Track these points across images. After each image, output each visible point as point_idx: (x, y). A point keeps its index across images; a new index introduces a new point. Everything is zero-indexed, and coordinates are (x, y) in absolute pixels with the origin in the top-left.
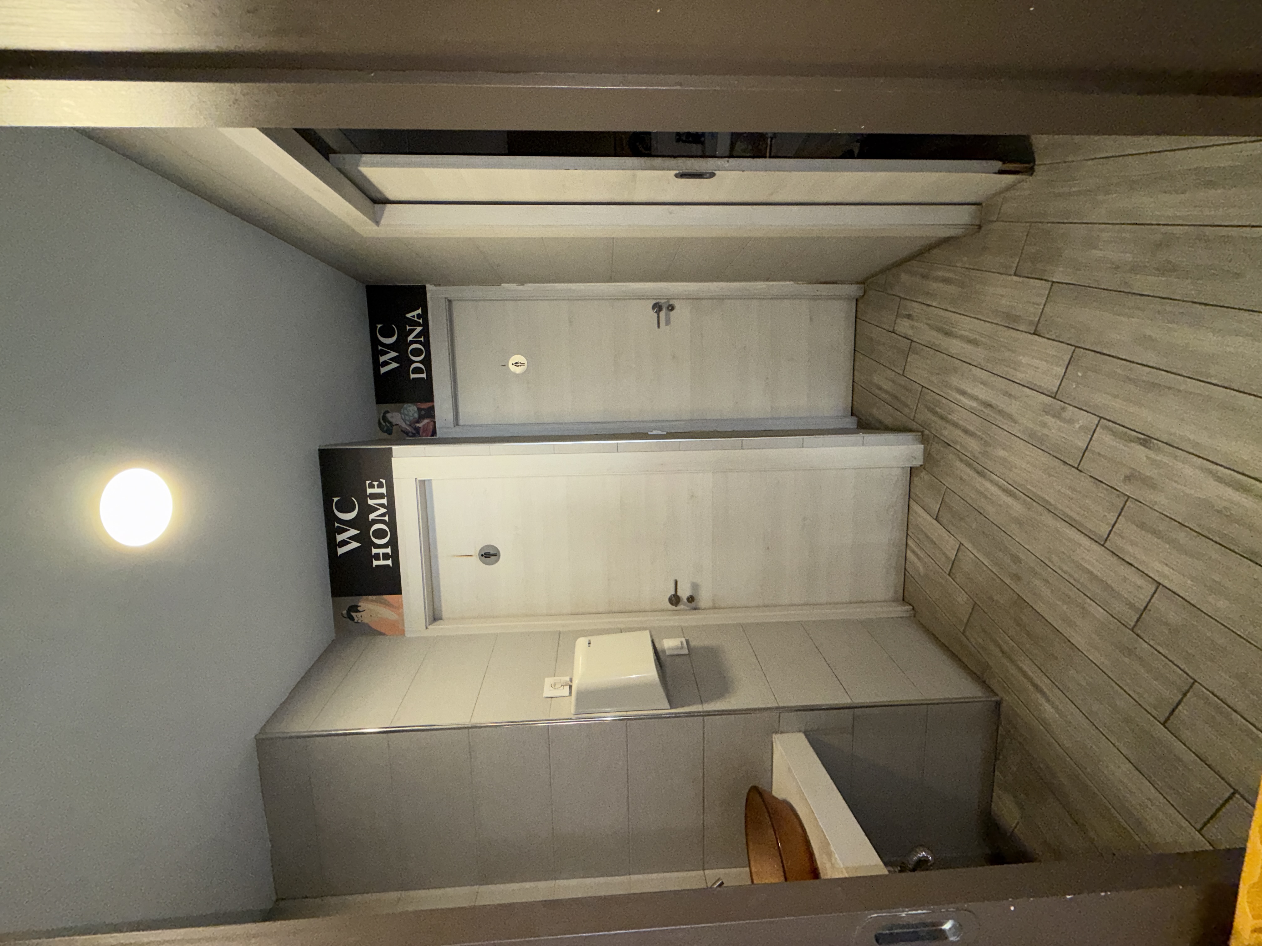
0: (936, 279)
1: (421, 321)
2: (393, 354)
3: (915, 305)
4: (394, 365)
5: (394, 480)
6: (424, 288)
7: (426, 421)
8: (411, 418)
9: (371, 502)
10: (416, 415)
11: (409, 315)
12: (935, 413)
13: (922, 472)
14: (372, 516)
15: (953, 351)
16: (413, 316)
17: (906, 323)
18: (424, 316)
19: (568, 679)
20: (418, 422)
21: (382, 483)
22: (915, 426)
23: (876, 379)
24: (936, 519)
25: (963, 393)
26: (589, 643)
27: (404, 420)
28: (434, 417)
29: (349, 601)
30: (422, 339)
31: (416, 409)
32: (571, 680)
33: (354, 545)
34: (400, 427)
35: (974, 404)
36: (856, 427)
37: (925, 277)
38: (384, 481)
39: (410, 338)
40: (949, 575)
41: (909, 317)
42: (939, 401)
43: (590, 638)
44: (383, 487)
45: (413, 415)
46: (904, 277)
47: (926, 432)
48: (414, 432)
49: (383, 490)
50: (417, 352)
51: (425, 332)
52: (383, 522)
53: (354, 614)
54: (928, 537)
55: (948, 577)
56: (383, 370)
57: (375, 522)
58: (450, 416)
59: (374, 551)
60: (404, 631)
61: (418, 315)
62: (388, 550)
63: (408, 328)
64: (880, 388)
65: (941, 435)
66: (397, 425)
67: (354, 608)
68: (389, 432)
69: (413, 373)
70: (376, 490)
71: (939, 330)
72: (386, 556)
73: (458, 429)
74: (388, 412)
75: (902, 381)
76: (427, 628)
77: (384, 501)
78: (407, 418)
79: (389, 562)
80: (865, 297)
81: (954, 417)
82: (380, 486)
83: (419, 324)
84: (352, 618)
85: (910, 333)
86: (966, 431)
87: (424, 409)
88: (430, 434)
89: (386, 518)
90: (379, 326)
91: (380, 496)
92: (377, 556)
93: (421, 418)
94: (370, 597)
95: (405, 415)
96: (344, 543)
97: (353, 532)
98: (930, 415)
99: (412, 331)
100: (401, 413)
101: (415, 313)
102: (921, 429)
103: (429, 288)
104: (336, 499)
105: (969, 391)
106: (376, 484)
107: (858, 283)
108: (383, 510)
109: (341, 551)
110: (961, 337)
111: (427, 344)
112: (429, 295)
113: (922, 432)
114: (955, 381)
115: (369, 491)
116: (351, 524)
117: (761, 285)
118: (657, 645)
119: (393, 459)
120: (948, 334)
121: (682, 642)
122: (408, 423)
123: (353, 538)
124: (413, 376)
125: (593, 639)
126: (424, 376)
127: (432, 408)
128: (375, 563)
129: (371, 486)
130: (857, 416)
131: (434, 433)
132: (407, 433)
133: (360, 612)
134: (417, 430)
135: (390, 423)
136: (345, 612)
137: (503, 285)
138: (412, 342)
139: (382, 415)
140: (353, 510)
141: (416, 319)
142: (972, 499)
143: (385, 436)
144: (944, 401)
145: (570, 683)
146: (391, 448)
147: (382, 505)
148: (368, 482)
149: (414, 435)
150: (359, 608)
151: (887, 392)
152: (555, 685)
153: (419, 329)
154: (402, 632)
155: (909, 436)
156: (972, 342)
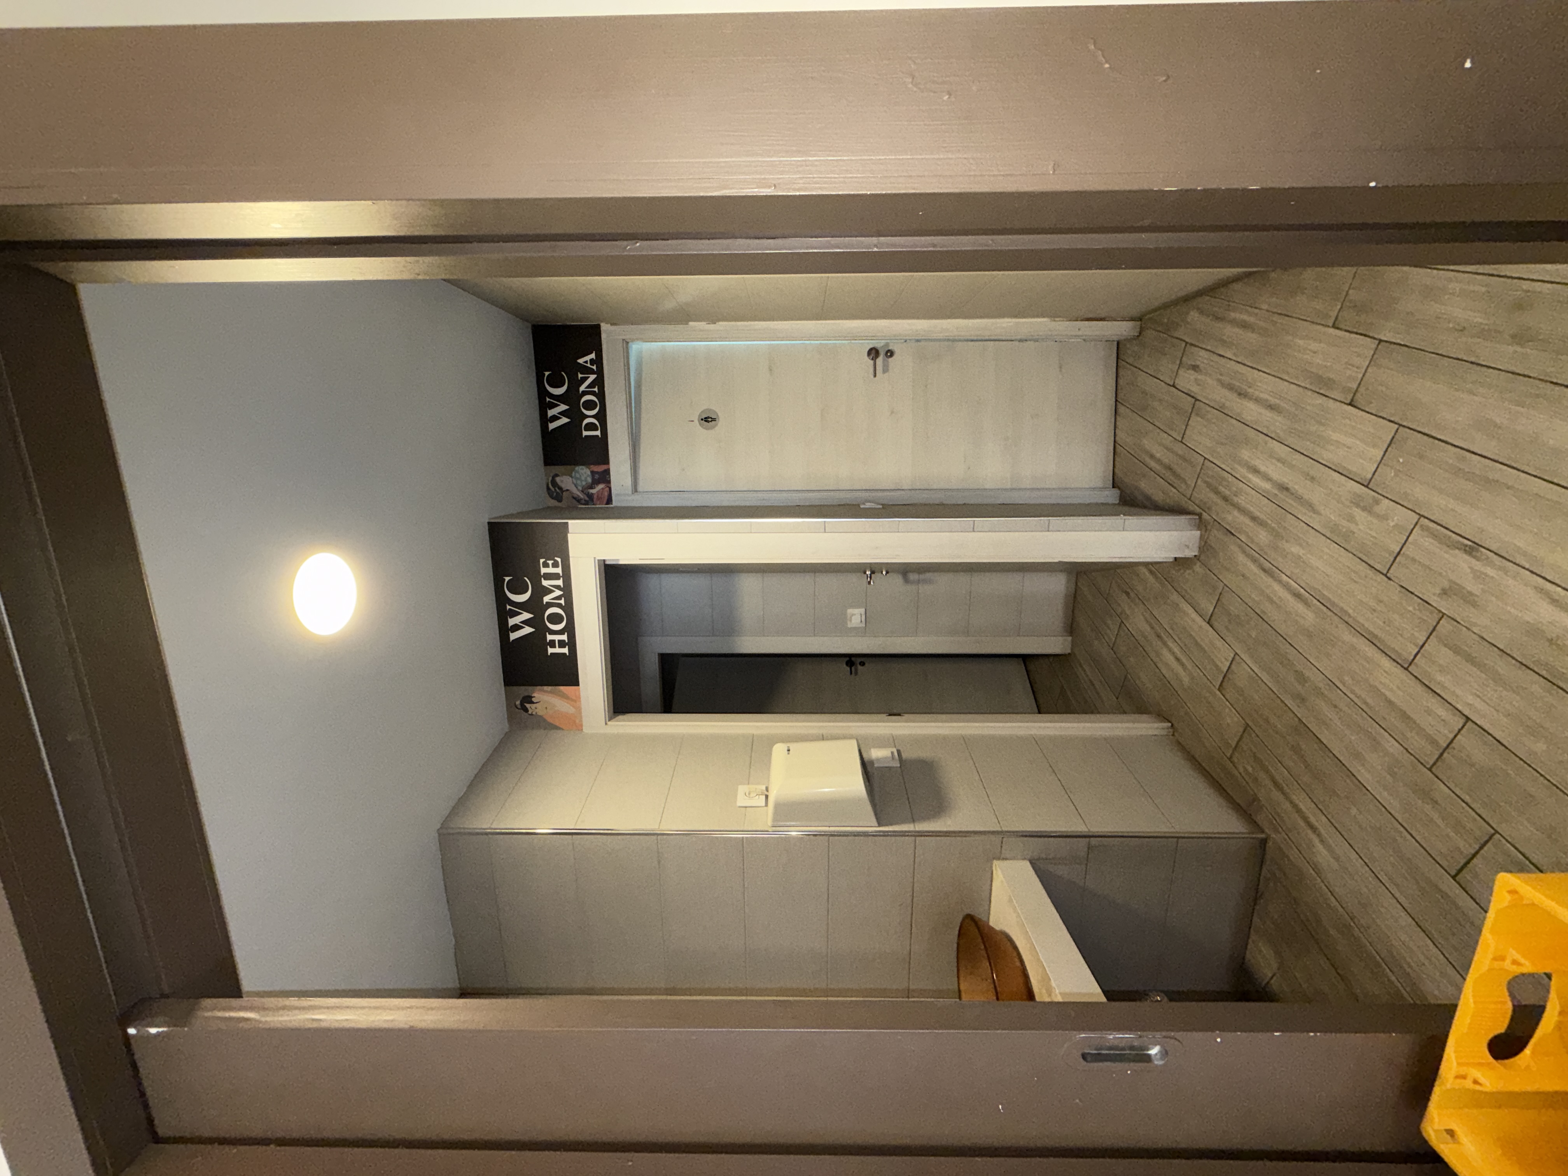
0: (1234, 322)
1: (594, 367)
2: (563, 407)
3: (1202, 353)
4: (564, 420)
5: (571, 560)
6: (598, 327)
7: (601, 486)
8: (584, 483)
9: (545, 583)
10: (590, 480)
11: (581, 361)
12: (1217, 492)
13: (1195, 564)
14: (547, 599)
15: (1248, 417)
16: (586, 362)
17: (1192, 375)
18: (599, 361)
19: (764, 788)
20: (592, 488)
21: (557, 562)
22: (1192, 507)
23: (1147, 443)
24: (1208, 623)
25: (1256, 471)
26: (789, 750)
27: (576, 486)
28: (609, 482)
29: (523, 691)
30: (596, 389)
31: (589, 473)
32: (767, 789)
33: (528, 630)
34: (571, 493)
35: (1267, 486)
36: (1117, 502)
37: (1218, 318)
38: (559, 560)
39: (582, 388)
40: (1219, 690)
41: (1195, 368)
42: (1223, 479)
43: (789, 745)
44: (558, 567)
45: (586, 478)
46: (1194, 315)
47: (1205, 515)
48: (587, 499)
49: (559, 570)
50: (590, 405)
51: (600, 382)
52: (559, 606)
53: (528, 706)
54: (1197, 644)
55: (1218, 693)
56: (552, 426)
57: (549, 605)
58: (628, 482)
59: (549, 637)
60: (582, 726)
61: (591, 360)
62: (564, 637)
63: (580, 376)
64: (1152, 456)
65: (1224, 519)
66: (568, 490)
67: (528, 699)
68: (559, 499)
69: (585, 430)
70: (551, 570)
71: (1231, 388)
72: (562, 644)
73: (636, 497)
74: (557, 475)
75: (1179, 449)
76: (606, 724)
77: (560, 582)
78: (579, 482)
79: (565, 650)
80: (1140, 338)
81: (1241, 500)
82: (555, 565)
83: (592, 372)
84: (526, 710)
85: (1195, 389)
86: (1254, 519)
87: (597, 473)
88: (605, 502)
89: (562, 602)
90: (547, 373)
91: (555, 576)
92: (552, 644)
93: (595, 482)
94: (545, 688)
95: (577, 479)
96: (516, 628)
97: (526, 616)
98: (1212, 495)
99: (584, 379)
100: (572, 477)
101: (588, 358)
102: (1198, 510)
103: (604, 327)
104: (507, 579)
105: (1263, 468)
106: (550, 562)
107: (1132, 319)
108: (558, 593)
109: (513, 636)
110: (1257, 400)
111: (601, 396)
112: (603, 336)
113: (1200, 515)
114: (1245, 454)
115: (544, 570)
116: (523, 606)
117: (1005, 325)
118: (865, 756)
119: (569, 535)
120: (1242, 394)
121: (892, 753)
122: (580, 488)
123: (527, 622)
124: (585, 433)
125: (793, 746)
126: (598, 433)
127: (607, 472)
128: (550, 650)
129: (546, 565)
130: (1119, 488)
131: (609, 501)
132: (579, 501)
133: (533, 703)
134: (591, 497)
135: (560, 488)
136: (518, 703)
137: (691, 323)
138: (585, 393)
139: (550, 479)
140: (526, 591)
141: (589, 365)
142: (1253, 600)
143: (553, 503)
144: (1231, 479)
145: (767, 793)
146: (567, 523)
147: (558, 587)
148: (542, 561)
149: (587, 503)
150: (533, 699)
151: (1159, 461)
152: (749, 794)
153: (592, 377)
154: (579, 728)
155: (1183, 519)
156: (1271, 407)
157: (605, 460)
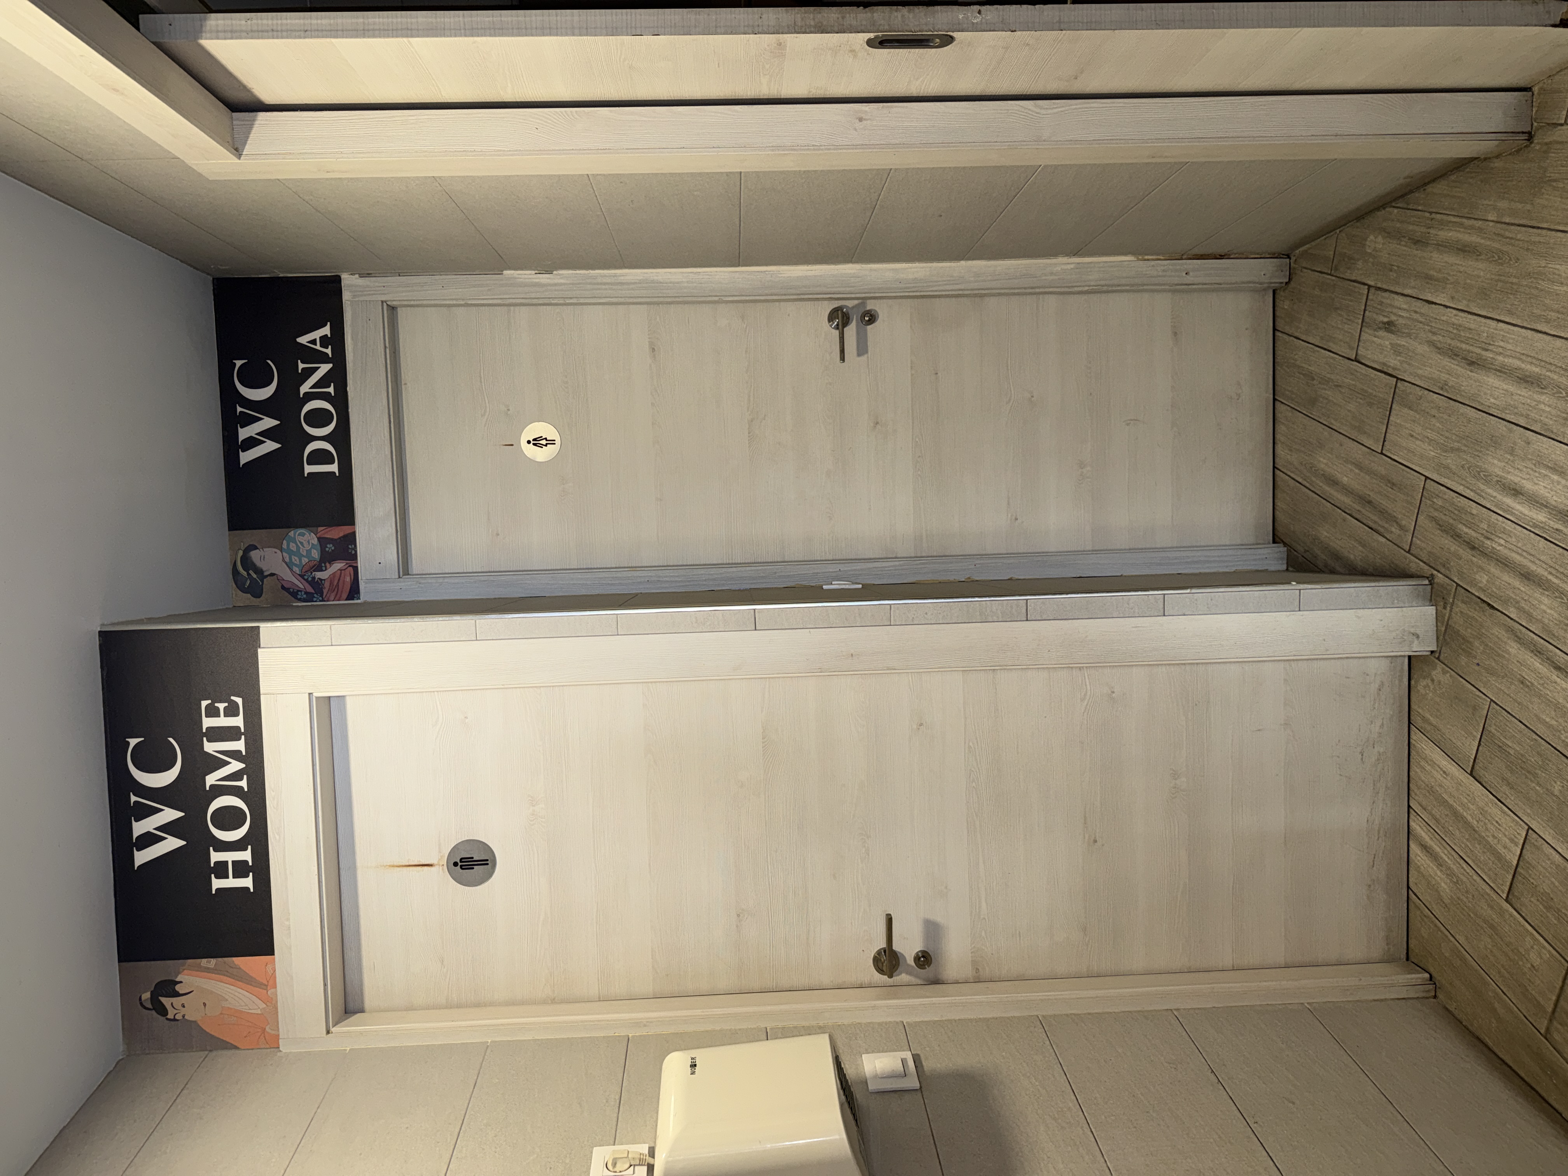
0: (1444, 246)
1: (329, 351)
2: (268, 423)
3: (1400, 301)
4: (270, 446)
5: (263, 698)
6: (337, 280)
7: (338, 566)
8: (305, 560)
9: (210, 747)
10: (316, 554)
11: (303, 340)
12: (1456, 536)
13: (1435, 668)
14: (211, 780)
15: (1489, 401)
16: (314, 342)
17: (1386, 340)
18: (337, 340)
19: (644, 1149)
20: (319, 569)
21: (237, 704)
22: (1415, 565)
23: (1323, 461)
24: (1471, 774)
25: (1516, 492)
26: (694, 1066)
27: (289, 565)
28: (354, 557)
29: (157, 970)
30: (331, 390)
31: (315, 541)
32: (652, 1152)
33: (172, 843)
34: (280, 579)
35: (1541, 517)
36: (1284, 567)
37: (1419, 242)
38: (239, 701)
39: (305, 388)
40: (1507, 900)
41: (1389, 326)
42: (1461, 510)
43: (694, 1053)
44: (236, 714)
45: (309, 552)
46: (1375, 242)
47: (1440, 578)
48: (310, 589)
49: (238, 721)
50: (318, 418)
51: (338, 376)
52: (237, 792)
53: (165, 1001)
54: (1456, 814)
55: (1506, 906)
56: (246, 457)
57: (219, 791)
58: (391, 555)
59: (216, 857)
60: (277, 1037)
61: (323, 338)
62: (246, 856)
63: (301, 366)
64: (1333, 482)
65: (1473, 583)
66: (272, 575)
67: (168, 988)
68: (255, 591)
69: (308, 464)
70: (222, 721)
71: (1454, 354)
72: (241, 869)
73: (406, 583)
74: (255, 548)
75: (1381, 466)
76: (328, 1032)
77: (239, 745)
78: (295, 560)
79: (247, 882)
80: (1292, 284)
81: (1499, 545)
82: (232, 711)
83: (324, 358)
84: (163, 1011)
85: (1393, 362)
86: (1527, 576)
87: (331, 541)
88: (345, 595)
89: (244, 783)
90: (239, 363)
91: (231, 734)
92: (221, 870)
93: (326, 559)
94: (204, 962)
95: (290, 553)
96: (149, 839)
97: (169, 815)
98: (1447, 542)
99: (310, 372)
100: (281, 550)
101: (317, 334)
102: (1427, 571)
103: (348, 280)
104: (133, 742)
105: (1528, 486)
106: (221, 706)
107: (1274, 256)
108: (236, 766)
109: (142, 857)
110: (1503, 371)
111: (341, 401)
112: (346, 296)
113: (1431, 579)
114: (1495, 465)
115: (208, 722)
116: (165, 796)
117: (1063, 265)
118: (850, 1071)
119: (259, 650)
120: (1473, 363)
121: (904, 1061)
122: (297, 570)
123: (169, 828)
124: (309, 469)
125: (701, 1055)
126: (334, 468)
127: (351, 538)
128: (217, 884)
129: (213, 712)
130: (1285, 544)
131: (354, 592)
132: (294, 594)
133: (177, 995)
134: (317, 585)
135: (259, 572)
136: (146, 996)
137: (505, 272)
138: (309, 397)
139: (241, 553)
140: (171, 765)
141: (318, 347)
142: (1548, 727)
143: (246, 599)
144: (1475, 509)
145: (650, 1160)
146: (258, 627)
147: (235, 755)
148: (204, 703)
149: (309, 598)
150: (178, 988)
151: (1347, 490)
152: (614, 1165)
153: (325, 368)
154: (273, 1043)
155: (1402, 588)
156: (1526, 380)
157: (347, 515)
